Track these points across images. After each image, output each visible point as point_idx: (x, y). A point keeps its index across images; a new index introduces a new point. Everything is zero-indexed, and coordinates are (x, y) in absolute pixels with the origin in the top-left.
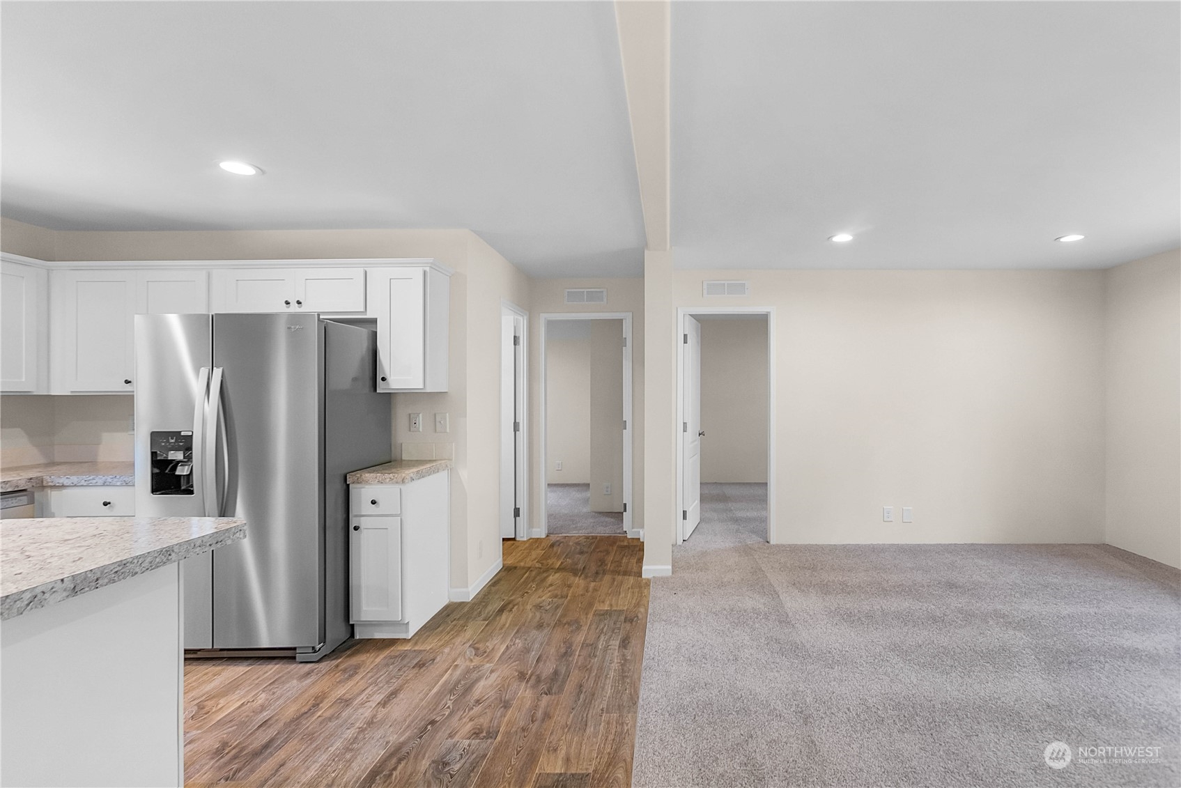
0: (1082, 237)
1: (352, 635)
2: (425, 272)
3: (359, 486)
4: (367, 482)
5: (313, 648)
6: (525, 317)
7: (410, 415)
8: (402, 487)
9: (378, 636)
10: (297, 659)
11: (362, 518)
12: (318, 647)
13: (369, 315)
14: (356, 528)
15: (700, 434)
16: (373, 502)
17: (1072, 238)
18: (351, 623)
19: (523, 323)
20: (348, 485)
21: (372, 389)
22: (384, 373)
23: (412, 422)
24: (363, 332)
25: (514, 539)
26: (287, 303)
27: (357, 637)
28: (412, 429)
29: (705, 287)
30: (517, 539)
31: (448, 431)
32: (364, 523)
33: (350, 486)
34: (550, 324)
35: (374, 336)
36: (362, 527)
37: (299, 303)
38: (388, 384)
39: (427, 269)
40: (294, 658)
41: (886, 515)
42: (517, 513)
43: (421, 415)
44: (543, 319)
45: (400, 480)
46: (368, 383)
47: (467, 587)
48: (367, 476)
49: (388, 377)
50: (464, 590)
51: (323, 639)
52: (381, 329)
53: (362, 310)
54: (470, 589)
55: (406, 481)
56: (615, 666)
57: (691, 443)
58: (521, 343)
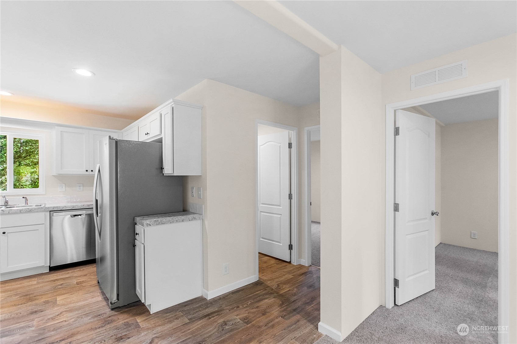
57: (409, 221)
58: (293, 147)
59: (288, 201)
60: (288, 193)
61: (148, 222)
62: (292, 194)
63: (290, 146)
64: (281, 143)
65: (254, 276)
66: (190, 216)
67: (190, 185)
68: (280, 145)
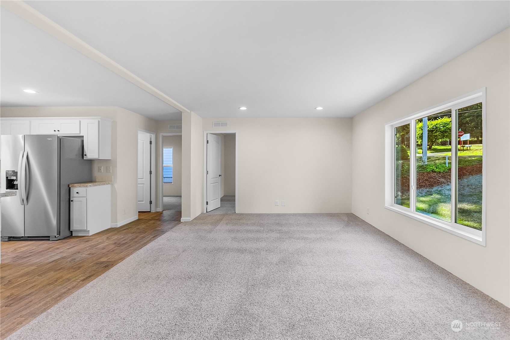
0: (322, 108)
1: (72, 235)
2: (99, 121)
3: (73, 188)
4: (75, 187)
5: (55, 236)
6: (154, 135)
7: (99, 167)
8: (87, 188)
9: (80, 235)
10: (50, 240)
11: (74, 198)
12: (57, 236)
13: (81, 135)
14: (72, 201)
15: (220, 176)
16: (77, 193)
17: (319, 108)
18: (71, 230)
19: (153, 136)
20: (70, 188)
21: (82, 158)
22: (86, 153)
23: (99, 170)
24: (79, 140)
25: (150, 212)
26: (55, 131)
27: (73, 235)
28: (100, 171)
29: (213, 124)
30: (151, 212)
31: (111, 172)
32: (74, 199)
33: (71, 188)
34: (163, 137)
35: (83, 141)
36: (74, 200)
37: (58, 131)
38: (87, 157)
39: (100, 120)
40: (49, 240)
41: (276, 203)
42: (151, 202)
43: (102, 167)
44: (161, 135)
45: (86, 186)
46: (81, 156)
47: (117, 223)
48: (76, 185)
49: (87, 154)
50: (116, 224)
51: (59, 233)
52: (85, 139)
53: (79, 133)
54: (118, 223)
55: (88, 186)
56: (145, 241)
57: (212, 178)
58: (153, 143)
59: (149, 175)
60: (149, 170)
62: (152, 171)
63: (151, 143)
64: (144, 141)
65: (136, 216)
66: (97, 183)
67: (96, 166)
68: (143, 141)
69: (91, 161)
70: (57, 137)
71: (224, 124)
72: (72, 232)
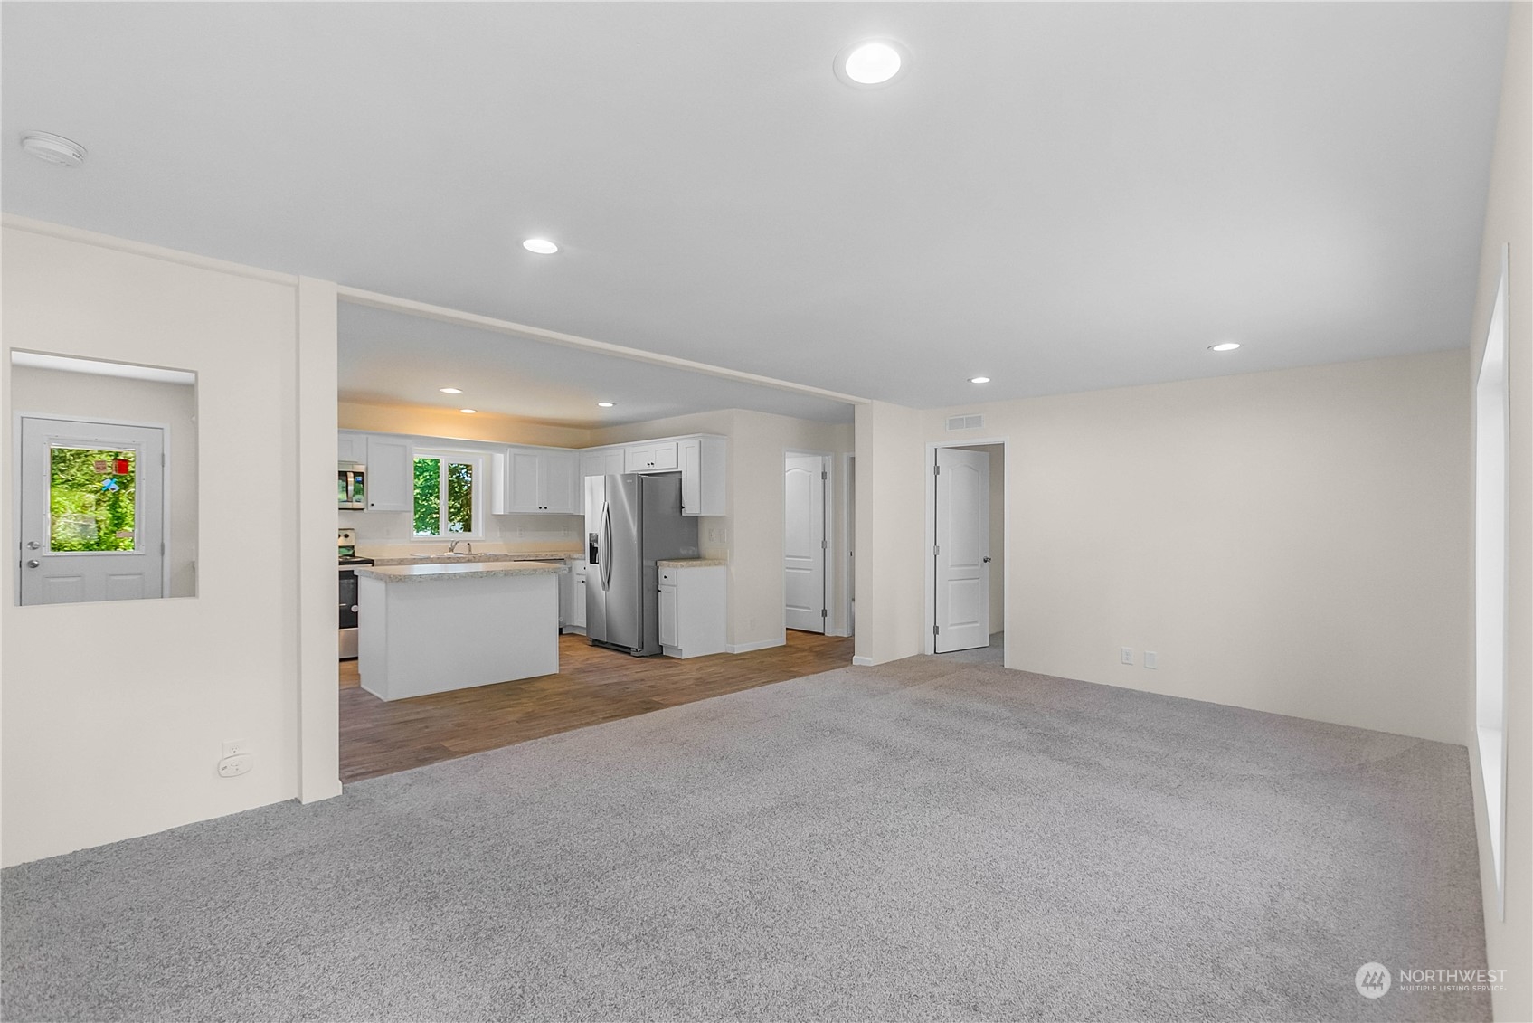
1: (662, 651)
2: (700, 441)
3: (663, 567)
4: (668, 566)
5: (635, 649)
6: (830, 457)
8: (678, 570)
9: (670, 654)
10: (630, 654)
11: (662, 586)
12: (638, 649)
13: (678, 469)
14: (660, 591)
15: (986, 561)
16: (665, 577)
18: (660, 644)
19: (829, 461)
20: (658, 567)
21: (679, 513)
22: (684, 504)
24: (675, 478)
26: (648, 464)
27: (664, 653)
29: (948, 422)
30: (823, 634)
31: (726, 541)
32: (662, 589)
33: (660, 568)
35: (680, 482)
37: (652, 464)
38: (687, 511)
40: (627, 653)
41: (1124, 656)
42: (824, 613)
43: (714, 531)
46: (678, 510)
48: (669, 562)
51: (642, 645)
52: (684, 478)
53: (675, 466)
54: (735, 646)
55: (678, 566)
57: (952, 566)
58: (829, 476)
59: (822, 549)
60: (821, 540)
61: (682, 563)
62: (826, 541)
63: (824, 475)
64: (810, 472)
65: (780, 639)
66: (703, 562)
67: (704, 529)
69: (695, 520)
70: (638, 477)
71: (975, 421)
72: (662, 646)
